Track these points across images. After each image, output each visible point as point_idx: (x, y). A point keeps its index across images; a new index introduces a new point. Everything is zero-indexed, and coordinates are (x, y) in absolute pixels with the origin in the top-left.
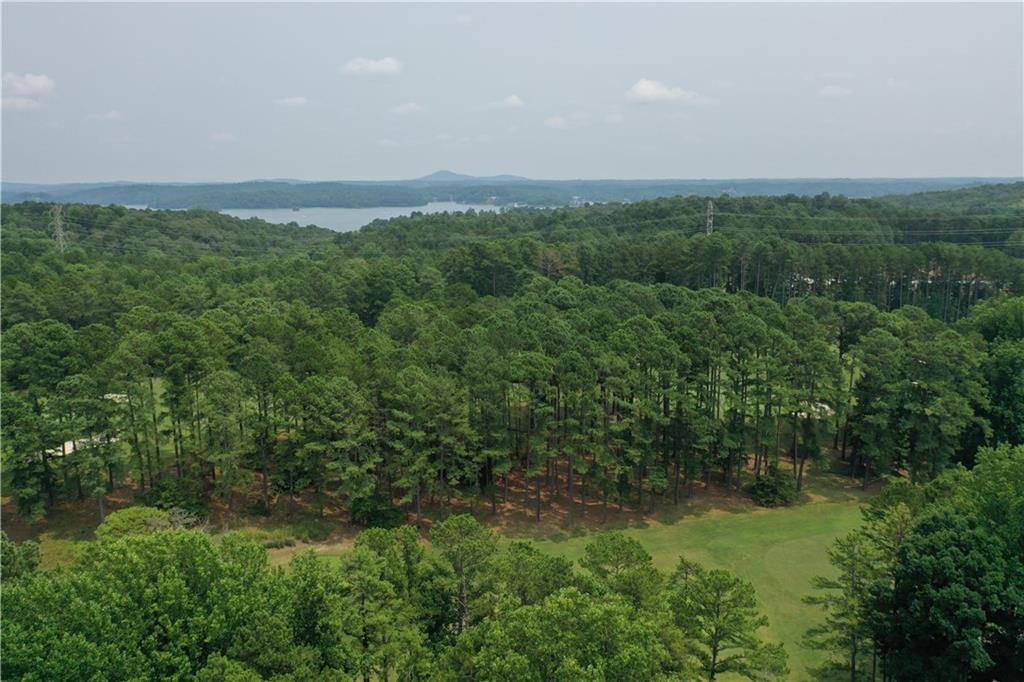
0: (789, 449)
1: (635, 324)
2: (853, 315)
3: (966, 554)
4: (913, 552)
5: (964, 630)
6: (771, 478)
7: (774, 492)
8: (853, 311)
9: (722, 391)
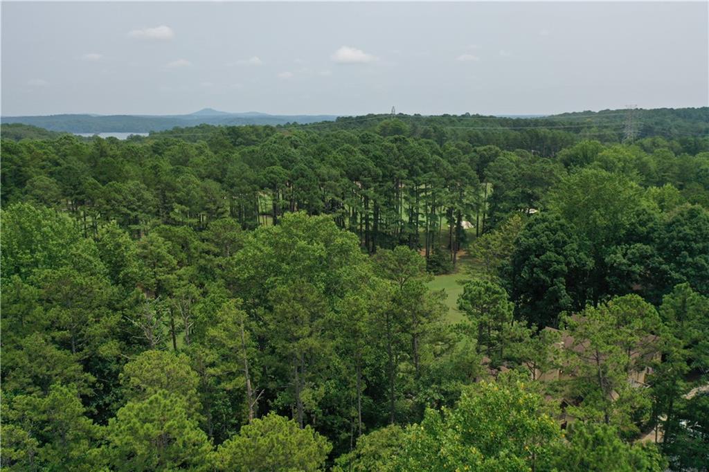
0: (447, 245)
1: (344, 150)
2: (485, 153)
3: (554, 235)
4: (523, 239)
5: (555, 280)
6: (436, 256)
7: (439, 265)
8: (485, 150)
9: (403, 196)
